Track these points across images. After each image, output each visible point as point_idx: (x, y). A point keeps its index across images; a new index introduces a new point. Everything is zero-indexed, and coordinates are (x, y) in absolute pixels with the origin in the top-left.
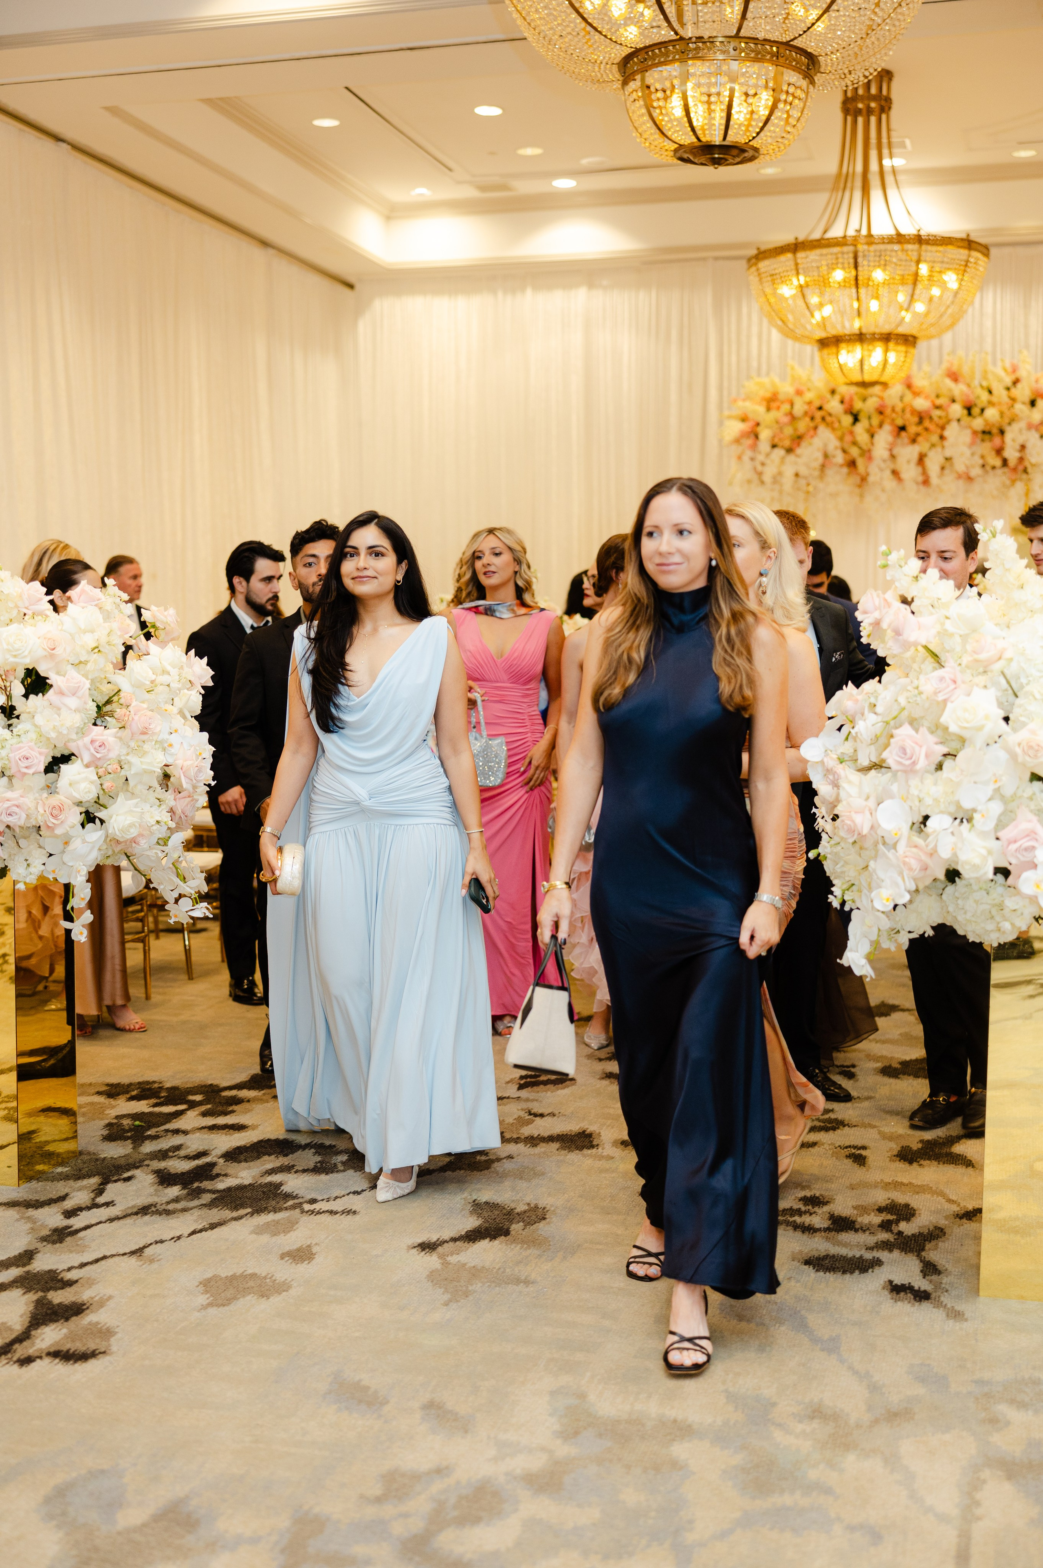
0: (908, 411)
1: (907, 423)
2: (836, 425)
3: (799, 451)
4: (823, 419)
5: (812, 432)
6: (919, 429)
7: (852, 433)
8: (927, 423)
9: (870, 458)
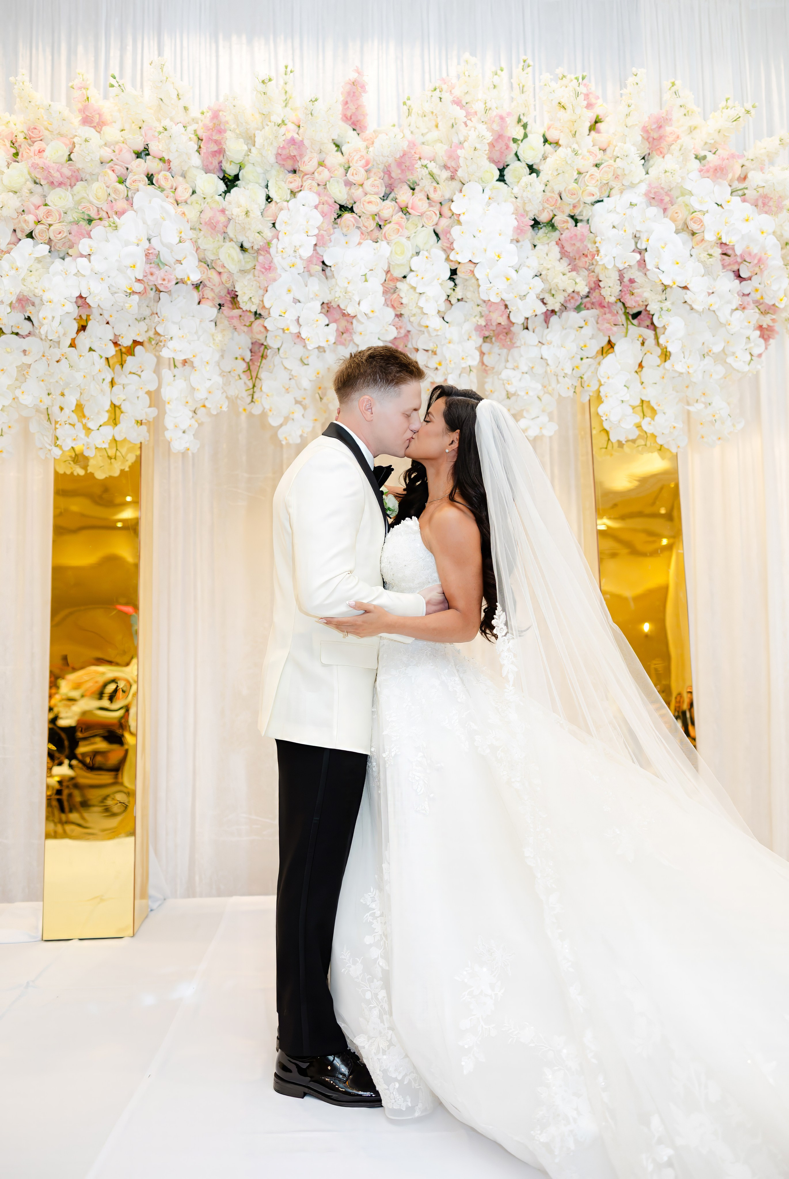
0: (358, 167)
1: (358, 192)
2: (184, 193)
3: (84, 246)
4: (150, 178)
5: (121, 204)
6: (388, 209)
7: (223, 211)
8: (404, 195)
9: (269, 268)
